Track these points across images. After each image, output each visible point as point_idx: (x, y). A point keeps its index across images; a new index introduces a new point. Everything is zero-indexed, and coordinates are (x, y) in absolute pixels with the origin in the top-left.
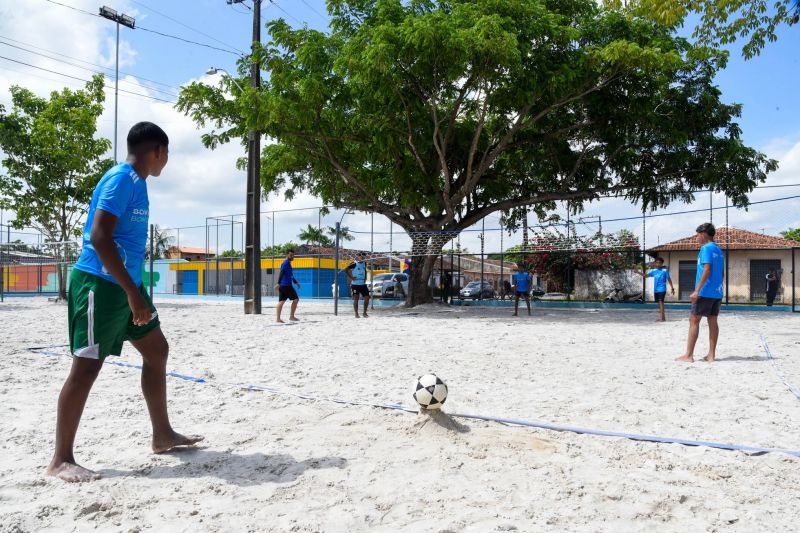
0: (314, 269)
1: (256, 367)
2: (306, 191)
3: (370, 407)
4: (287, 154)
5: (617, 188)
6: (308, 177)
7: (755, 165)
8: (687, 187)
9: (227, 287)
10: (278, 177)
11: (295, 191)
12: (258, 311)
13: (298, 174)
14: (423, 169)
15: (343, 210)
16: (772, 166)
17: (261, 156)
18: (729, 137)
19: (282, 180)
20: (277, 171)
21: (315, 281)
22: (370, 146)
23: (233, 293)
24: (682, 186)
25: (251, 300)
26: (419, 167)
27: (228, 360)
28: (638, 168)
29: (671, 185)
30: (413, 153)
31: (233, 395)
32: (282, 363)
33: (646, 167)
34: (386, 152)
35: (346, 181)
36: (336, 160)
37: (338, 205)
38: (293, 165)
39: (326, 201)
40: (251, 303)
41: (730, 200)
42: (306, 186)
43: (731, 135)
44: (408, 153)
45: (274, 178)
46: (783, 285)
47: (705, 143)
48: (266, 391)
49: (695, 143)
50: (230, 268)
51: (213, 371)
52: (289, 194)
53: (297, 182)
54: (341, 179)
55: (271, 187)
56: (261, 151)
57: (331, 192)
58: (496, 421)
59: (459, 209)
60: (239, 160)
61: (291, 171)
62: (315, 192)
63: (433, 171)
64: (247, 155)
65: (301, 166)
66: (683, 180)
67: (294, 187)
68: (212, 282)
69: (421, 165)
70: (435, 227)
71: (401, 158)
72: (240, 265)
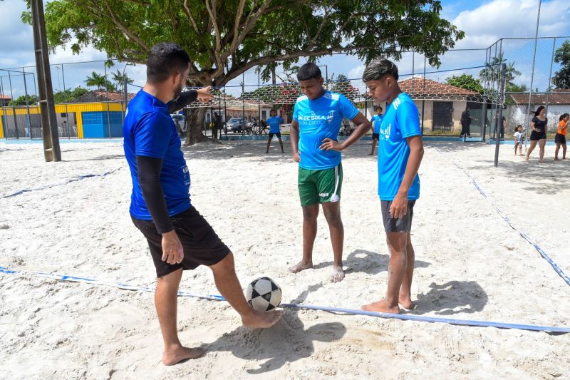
0: (103, 112)
1: (67, 241)
2: (91, 46)
3: (196, 299)
4: (71, 12)
5: (348, 48)
6: (92, 33)
7: (448, 34)
8: (398, 49)
9: (26, 129)
10: (64, 32)
11: (80, 45)
12: (58, 159)
13: (82, 30)
14: (196, 29)
15: (126, 62)
16: (460, 35)
17: (45, 13)
18: (432, 10)
19: (67, 36)
20: (62, 28)
21: (105, 123)
22: (148, 7)
23: (32, 136)
24: (394, 47)
25: (50, 149)
26: (192, 27)
27: (36, 231)
28: (364, 32)
29: (387, 46)
30: (188, 15)
31: (48, 293)
32: (92, 232)
33: (370, 32)
34: (163, 13)
35: (127, 38)
36: (117, 19)
37: (121, 58)
38: (78, 21)
39: (110, 56)
40: (51, 152)
41: (428, 59)
42: (91, 41)
43: (435, 10)
44: (182, 14)
45: (59, 33)
46: (453, 120)
47: (414, 14)
48: (83, 282)
49: (406, 14)
50: (26, 113)
51: (21, 253)
52: (76, 48)
53: (82, 37)
54: (122, 35)
55: (58, 42)
56: (45, 8)
57: (114, 46)
58: (324, 310)
59: (226, 63)
60: (23, 15)
61: (75, 27)
62: (99, 46)
63: (205, 30)
64: (30, 10)
65: (84, 23)
66: (396, 42)
67: (79, 42)
68: (11, 126)
69: (195, 26)
70: (207, 78)
71: (176, 19)
72: (36, 110)
